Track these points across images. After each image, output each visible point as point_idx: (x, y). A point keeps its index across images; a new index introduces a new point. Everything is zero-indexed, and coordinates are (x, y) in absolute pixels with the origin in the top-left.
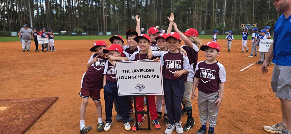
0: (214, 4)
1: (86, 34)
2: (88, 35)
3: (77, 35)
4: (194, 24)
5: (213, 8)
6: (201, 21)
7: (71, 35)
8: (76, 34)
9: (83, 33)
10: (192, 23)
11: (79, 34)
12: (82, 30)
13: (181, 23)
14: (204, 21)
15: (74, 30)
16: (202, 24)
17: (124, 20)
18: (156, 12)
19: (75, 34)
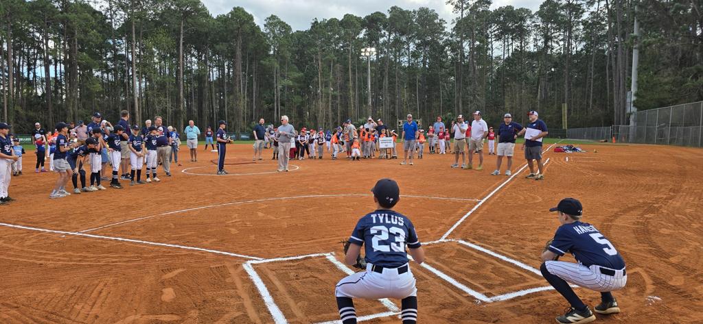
0: (351, 84)
4: (319, 119)
5: (351, 92)
6: (331, 114)
10: (316, 118)
13: (295, 117)
14: (336, 114)
16: (333, 119)
18: (244, 98)
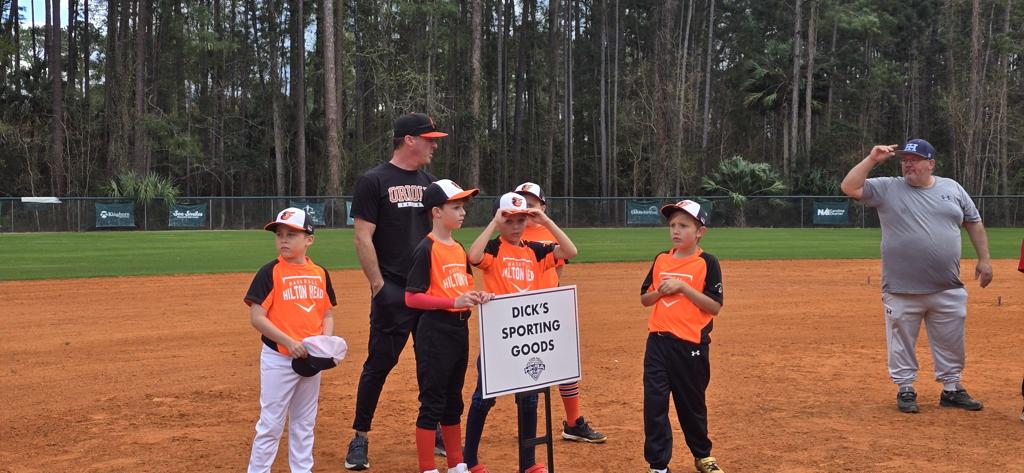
1: (197, 215)
2: (217, 225)
3: (139, 227)
7: (91, 224)
8: (126, 215)
9: (177, 214)
11: (152, 216)
12: (170, 192)
15: (114, 186)
17: (471, 118)
19: (119, 215)
